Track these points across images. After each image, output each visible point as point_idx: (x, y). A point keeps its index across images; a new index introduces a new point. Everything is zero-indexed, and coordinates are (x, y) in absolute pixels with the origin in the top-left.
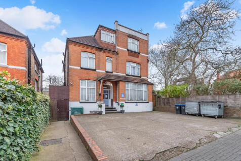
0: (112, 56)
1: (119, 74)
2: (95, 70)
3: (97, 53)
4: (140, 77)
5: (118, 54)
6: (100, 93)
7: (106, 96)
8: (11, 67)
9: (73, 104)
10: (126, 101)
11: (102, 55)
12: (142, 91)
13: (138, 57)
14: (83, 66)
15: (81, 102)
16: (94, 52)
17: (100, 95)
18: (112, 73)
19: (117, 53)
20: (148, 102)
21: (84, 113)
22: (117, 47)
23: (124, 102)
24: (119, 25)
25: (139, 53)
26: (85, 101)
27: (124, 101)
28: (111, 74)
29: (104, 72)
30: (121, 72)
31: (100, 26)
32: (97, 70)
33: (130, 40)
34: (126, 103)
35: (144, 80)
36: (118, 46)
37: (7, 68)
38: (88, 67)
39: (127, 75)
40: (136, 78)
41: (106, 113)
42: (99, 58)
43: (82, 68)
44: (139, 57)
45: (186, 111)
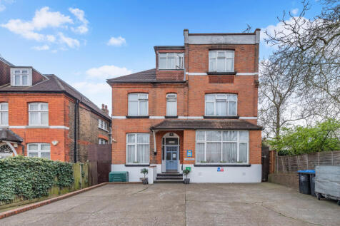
0: (178, 90)
1: (189, 118)
2: (148, 117)
3: (152, 90)
4: (237, 118)
5: (187, 85)
6: (155, 151)
7: (174, 156)
8: (52, 127)
9: (117, 168)
10: (197, 164)
11: (160, 92)
12: (236, 143)
13: (232, 81)
14: (131, 113)
15: (126, 166)
16: (146, 90)
17: (155, 154)
18: (177, 117)
19: (185, 84)
20: (249, 166)
21: (130, 181)
22: (187, 73)
23: (192, 166)
24: (189, 35)
25: (235, 74)
26: (132, 164)
27: (193, 162)
28: (175, 120)
29: (163, 118)
30: (192, 115)
31: (157, 49)
32: (150, 117)
33: (214, 55)
34: (195, 166)
35: (244, 121)
36: (188, 71)
37: (48, 129)
38: (139, 115)
39: (205, 117)
40: (227, 120)
41: (154, 182)
42: (154, 98)
43: (128, 117)
44: (235, 80)
45: (317, 190)
